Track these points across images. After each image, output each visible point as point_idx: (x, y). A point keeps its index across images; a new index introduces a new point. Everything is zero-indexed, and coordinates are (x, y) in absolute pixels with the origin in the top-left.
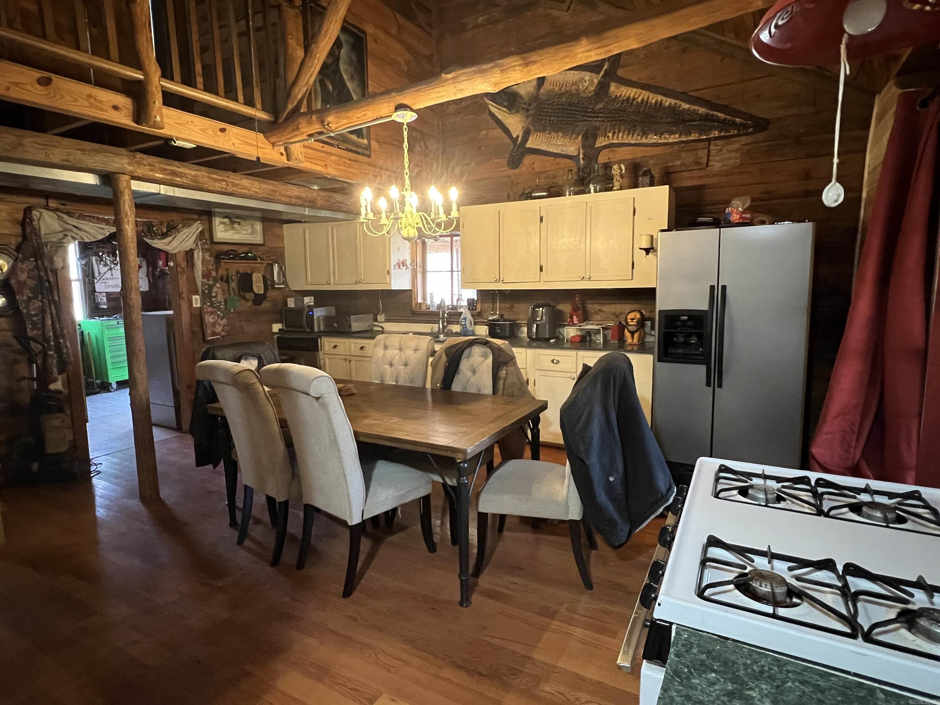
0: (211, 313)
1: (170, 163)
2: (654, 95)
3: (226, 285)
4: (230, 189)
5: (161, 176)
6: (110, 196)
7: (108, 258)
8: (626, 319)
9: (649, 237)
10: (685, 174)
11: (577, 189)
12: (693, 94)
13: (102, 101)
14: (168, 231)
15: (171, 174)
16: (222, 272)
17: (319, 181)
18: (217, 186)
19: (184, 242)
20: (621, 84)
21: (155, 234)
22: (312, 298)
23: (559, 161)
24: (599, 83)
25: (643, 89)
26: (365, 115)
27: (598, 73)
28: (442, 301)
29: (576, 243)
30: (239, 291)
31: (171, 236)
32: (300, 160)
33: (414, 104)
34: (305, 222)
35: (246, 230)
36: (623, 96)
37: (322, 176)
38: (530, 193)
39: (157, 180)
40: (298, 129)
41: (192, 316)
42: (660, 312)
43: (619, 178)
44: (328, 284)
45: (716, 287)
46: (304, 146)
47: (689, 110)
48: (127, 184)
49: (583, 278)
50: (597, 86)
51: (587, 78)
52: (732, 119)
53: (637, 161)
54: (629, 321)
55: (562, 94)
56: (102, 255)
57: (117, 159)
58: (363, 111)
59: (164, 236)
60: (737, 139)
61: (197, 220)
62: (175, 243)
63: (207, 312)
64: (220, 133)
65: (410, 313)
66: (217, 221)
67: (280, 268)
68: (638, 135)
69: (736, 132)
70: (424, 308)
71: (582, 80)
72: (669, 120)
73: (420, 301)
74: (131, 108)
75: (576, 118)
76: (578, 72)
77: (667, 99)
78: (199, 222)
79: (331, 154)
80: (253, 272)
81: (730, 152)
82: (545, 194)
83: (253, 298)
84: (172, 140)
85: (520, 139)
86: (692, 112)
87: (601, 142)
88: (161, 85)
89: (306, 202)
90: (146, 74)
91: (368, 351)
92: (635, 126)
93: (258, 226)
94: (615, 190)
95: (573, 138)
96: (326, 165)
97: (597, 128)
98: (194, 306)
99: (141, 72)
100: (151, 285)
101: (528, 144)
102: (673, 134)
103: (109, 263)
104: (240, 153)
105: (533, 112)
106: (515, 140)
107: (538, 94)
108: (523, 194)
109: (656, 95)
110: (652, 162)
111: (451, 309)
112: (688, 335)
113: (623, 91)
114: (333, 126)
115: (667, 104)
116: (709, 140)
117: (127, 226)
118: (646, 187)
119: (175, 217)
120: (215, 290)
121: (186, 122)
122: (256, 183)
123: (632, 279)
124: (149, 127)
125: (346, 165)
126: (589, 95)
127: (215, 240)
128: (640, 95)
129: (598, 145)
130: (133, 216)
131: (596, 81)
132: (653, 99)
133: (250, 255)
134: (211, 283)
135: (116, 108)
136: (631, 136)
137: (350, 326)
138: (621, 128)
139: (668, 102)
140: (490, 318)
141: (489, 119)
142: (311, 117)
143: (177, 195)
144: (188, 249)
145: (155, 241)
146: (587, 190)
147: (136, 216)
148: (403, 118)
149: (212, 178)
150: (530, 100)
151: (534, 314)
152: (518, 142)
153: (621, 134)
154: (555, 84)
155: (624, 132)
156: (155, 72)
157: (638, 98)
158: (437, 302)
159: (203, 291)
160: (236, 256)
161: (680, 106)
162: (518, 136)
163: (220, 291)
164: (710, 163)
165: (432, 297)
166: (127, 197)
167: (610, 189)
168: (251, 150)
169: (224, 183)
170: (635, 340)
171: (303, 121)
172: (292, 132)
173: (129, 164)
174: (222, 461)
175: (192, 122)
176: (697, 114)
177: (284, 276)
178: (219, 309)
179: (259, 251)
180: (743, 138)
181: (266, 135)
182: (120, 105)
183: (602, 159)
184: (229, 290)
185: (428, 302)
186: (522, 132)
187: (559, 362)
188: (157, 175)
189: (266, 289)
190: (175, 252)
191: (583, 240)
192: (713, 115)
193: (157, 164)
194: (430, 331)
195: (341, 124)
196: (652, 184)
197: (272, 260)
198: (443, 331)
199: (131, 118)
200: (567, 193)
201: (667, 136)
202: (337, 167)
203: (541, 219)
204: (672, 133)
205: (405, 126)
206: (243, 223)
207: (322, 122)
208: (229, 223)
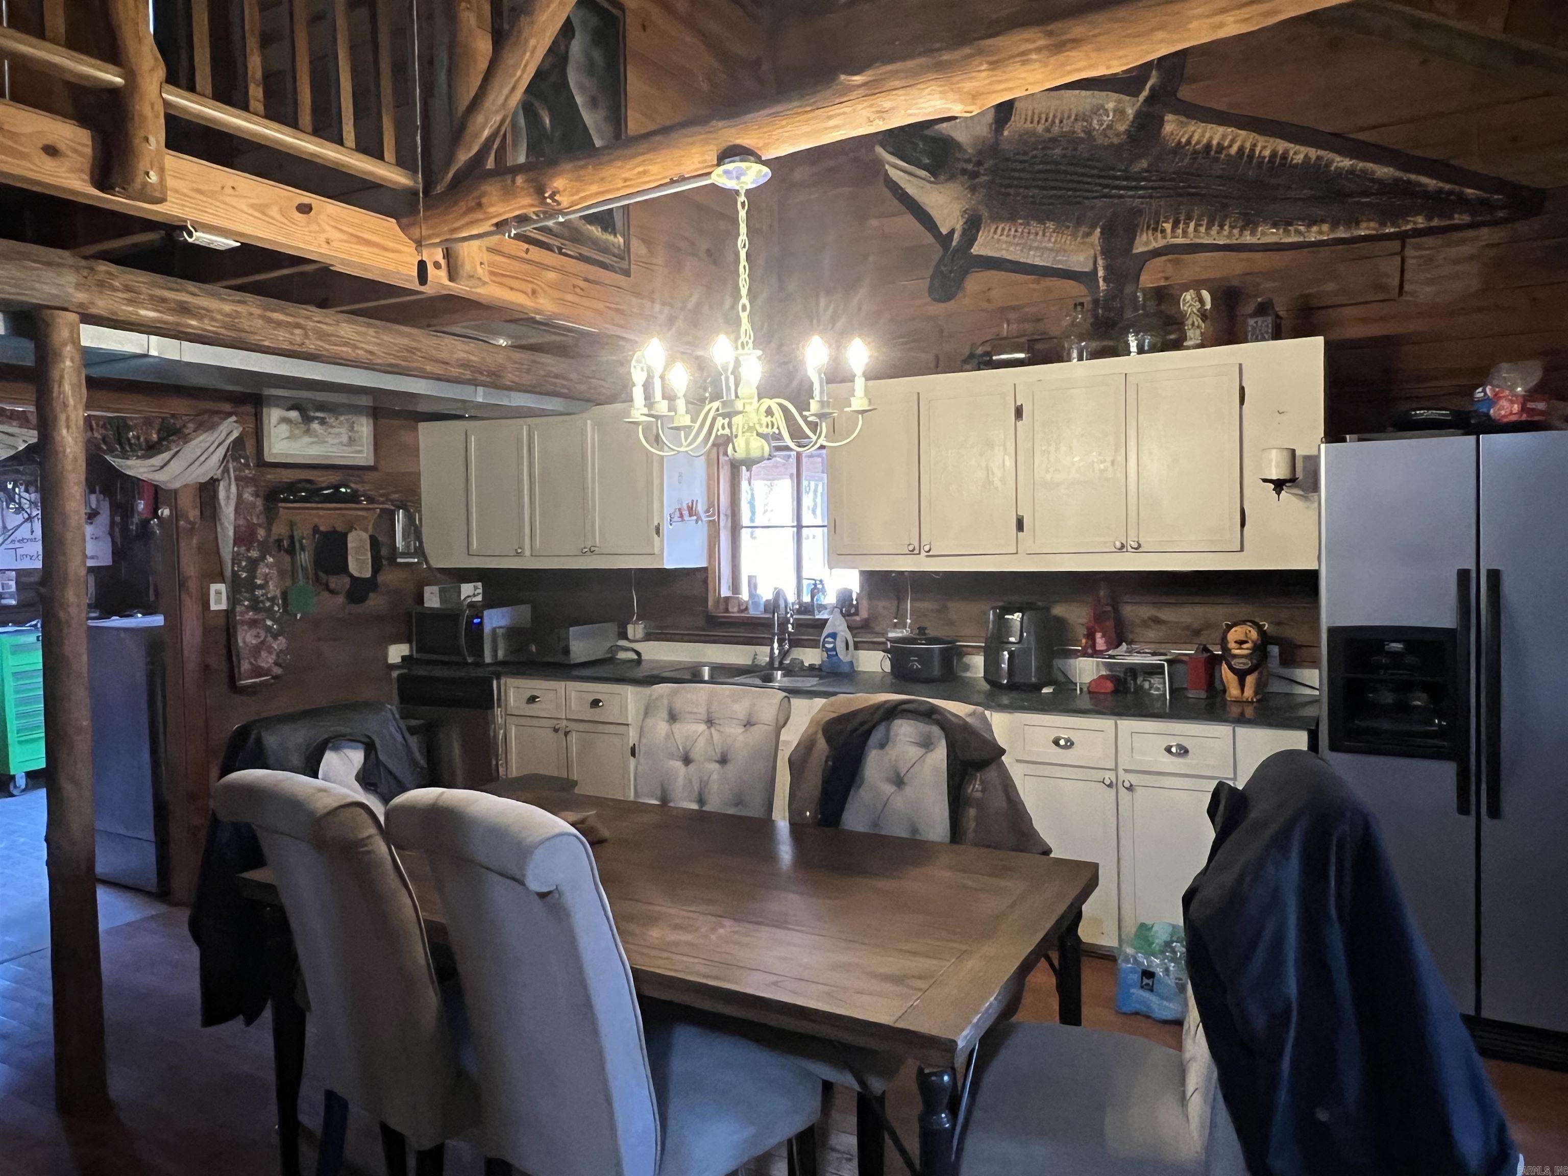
0: (253, 623)
1: (175, 286)
2: (1267, 138)
3: (288, 558)
4: (311, 346)
5: (152, 314)
6: (29, 361)
7: (26, 495)
8: (1224, 642)
9: (1286, 456)
10: (1347, 312)
11: (1095, 345)
12: (1361, 136)
13: (15, 134)
14: (161, 440)
15: (174, 310)
16: (280, 529)
17: (513, 326)
18: (282, 338)
19: (197, 463)
20: (1188, 117)
21: (130, 445)
22: (479, 584)
23: (1051, 284)
24: (1138, 115)
25: (1241, 128)
26: (644, 173)
27: (1136, 94)
28: (778, 594)
29: (1102, 466)
30: (317, 575)
31: (168, 449)
32: (480, 279)
33: (767, 146)
34: (471, 418)
35: (339, 434)
36: (1193, 142)
37: (526, 316)
38: (989, 354)
39: (142, 325)
40: (480, 205)
41: (207, 631)
42: (1332, 631)
43: (1198, 321)
44: (518, 554)
45: (1473, 575)
46: (490, 250)
47: (1351, 171)
48: (72, 332)
49: (1123, 546)
50: (1133, 122)
51: (1111, 105)
52: (1457, 188)
53: (1236, 283)
54: (1232, 645)
55: (1053, 140)
56: (14, 488)
57: (48, 274)
58: (639, 165)
59: (152, 449)
60: (1472, 233)
61: (230, 415)
62: (176, 466)
63: (243, 623)
64: (298, 216)
65: (701, 623)
66: (273, 415)
67: (410, 518)
68: (1232, 227)
69: (1467, 218)
70: (736, 609)
71: (1098, 110)
72: (1307, 192)
73: (725, 592)
74: (88, 151)
75: (1087, 191)
76: (1089, 93)
77: (1298, 147)
78: (234, 418)
79: (546, 267)
80: (350, 531)
81: (1455, 262)
82: (1021, 356)
83: (348, 586)
84: (185, 228)
85: (956, 236)
86: (1358, 176)
87: (1147, 243)
88: (165, 101)
89: (481, 373)
90: (130, 75)
91: (611, 712)
92: (1224, 206)
93: (365, 428)
94: (1188, 348)
95: (1080, 234)
96: (534, 292)
97: (1136, 213)
98: (214, 607)
99: (116, 68)
100: (117, 553)
101: (975, 247)
102: (1315, 224)
103: (26, 506)
104: (343, 262)
105: (986, 178)
106: (945, 240)
107: (997, 142)
108: (972, 356)
109: (1272, 140)
110: (1269, 285)
111: (799, 612)
112: (1405, 687)
113: (1194, 132)
114: (564, 200)
115: (1299, 159)
116: (1402, 237)
117: (64, 432)
118: (1264, 339)
119: (180, 407)
120: (263, 570)
121: (218, 189)
122: (371, 331)
123: (1242, 550)
124: (128, 197)
125: (578, 290)
126: (1116, 141)
127: (268, 458)
128: (1233, 141)
129: (1140, 247)
130: (81, 408)
131: (1130, 112)
132: (1264, 147)
133: (343, 490)
134: (254, 554)
135: (51, 151)
136: (1216, 228)
137: (566, 651)
138: (1193, 211)
139: (1299, 153)
140: (891, 635)
141: (887, 193)
142: (513, 182)
143: (187, 358)
144: (203, 480)
145: (129, 462)
146: (1121, 347)
147: (87, 407)
148: (738, 178)
149: (269, 320)
150: (980, 152)
151: (1002, 626)
152: (954, 243)
153: (1192, 225)
154: (1036, 119)
155: (1199, 220)
156: (152, 70)
157: (1230, 146)
158: (766, 594)
159: (235, 574)
160: (314, 494)
161: (1329, 163)
162: (952, 231)
163: (274, 572)
164: (1407, 287)
165: (753, 585)
166: (68, 363)
167: (1177, 345)
168: (366, 255)
169: (297, 331)
170: (1249, 692)
171: (491, 190)
172: (465, 214)
173: (78, 286)
174: (269, 1005)
175: (233, 188)
176: (1373, 180)
177: (419, 537)
178: (270, 613)
179: (363, 482)
180: (1484, 231)
181: (404, 221)
182: (61, 146)
183: (1150, 278)
184: (293, 572)
185: (745, 596)
186: (961, 222)
187: (1072, 744)
188: (143, 312)
189: (376, 568)
190: (176, 485)
191: (1120, 458)
192: (1409, 182)
193: (144, 289)
194: (749, 662)
195: (582, 195)
196: (1277, 335)
197: (392, 501)
198: (781, 663)
199: (86, 177)
200: (1075, 354)
201: (1302, 228)
202: (558, 295)
203: (1019, 412)
204: (1312, 221)
205: (742, 198)
206: (331, 420)
207: (540, 191)
208: (300, 420)
